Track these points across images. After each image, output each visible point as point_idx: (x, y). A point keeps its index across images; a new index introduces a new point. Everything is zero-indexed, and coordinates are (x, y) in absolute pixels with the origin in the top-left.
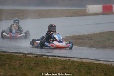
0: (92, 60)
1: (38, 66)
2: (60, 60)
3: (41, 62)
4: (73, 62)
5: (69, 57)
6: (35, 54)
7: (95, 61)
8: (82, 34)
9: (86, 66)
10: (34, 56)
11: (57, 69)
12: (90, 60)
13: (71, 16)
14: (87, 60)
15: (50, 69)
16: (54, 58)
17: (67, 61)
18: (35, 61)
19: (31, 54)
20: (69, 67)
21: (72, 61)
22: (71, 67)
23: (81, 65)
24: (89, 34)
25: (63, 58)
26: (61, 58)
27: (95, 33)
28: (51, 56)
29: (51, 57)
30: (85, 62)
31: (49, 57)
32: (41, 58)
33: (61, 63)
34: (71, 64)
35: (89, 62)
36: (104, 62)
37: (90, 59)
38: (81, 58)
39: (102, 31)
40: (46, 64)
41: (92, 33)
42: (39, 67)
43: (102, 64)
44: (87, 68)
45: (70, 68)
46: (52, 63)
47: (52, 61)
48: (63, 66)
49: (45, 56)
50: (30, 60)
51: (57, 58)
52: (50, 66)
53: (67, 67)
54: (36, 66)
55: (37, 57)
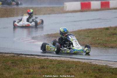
1: (16, 66)
2: (38, 58)
3: (19, 62)
4: (51, 61)
5: (47, 56)
6: (12, 53)
7: (73, 59)
9: (64, 64)
10: (11, 55)
11: (35, 68)
12: (69, 59)
13: (49, 14)
14: (66, 58)
15: (28, 68)
16: (32, 57)
17: (45, 60)
18: (13, 60)
19: (8, 53)
22: (50, 66)
23: (59, 63)
25: (41, 57)
27: (74, 30)
28: (28, 55)
29: (29, 56)
30: (64, 61)
31: (26, 56)
32: (18, 57)
33: (39, 61)
34: (49, 63)
36: (84, 60)
39: (81, 29)
40: (24, 63)
41: (71, 31)
42: (17, 66)
43: (81, 62)
44: (65, 66)
45: (48, 67)
46: (30, 62)
47: (29, 60)
48: (41, 65)
49: (23, 56)
50: (7, 60)
51: (35, 57)
52: (27, 65)
53: (45, 66)
54: (13, 66)
55: (14, 56)
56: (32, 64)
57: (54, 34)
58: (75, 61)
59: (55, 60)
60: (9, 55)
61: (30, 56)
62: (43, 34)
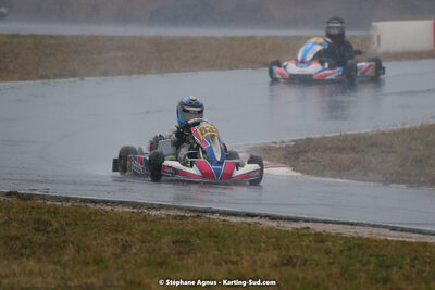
0: (394, 229)
1: (189, 254)
2: (271, 229)
3: (199, 239)
4: (321, 238)
5: (307, 221)
6: (175, 207)
8: (357, 132)
9: (371, 252)
10: (172, 213)
11: (258, 263)
12: (387, 231)
14: (375, 230)
15: (233, 263)
16: (250, 224)
17: (298, 234)
18: (178, 233)
19: (160, 207)
20: (306, 256)
21: (318, 234)
23: (350, 249)
24: (383, 133)
25: (282, 223)
26: (274, 224)
27: (407, 126)
28: (235, 214)
29: (239, 220)
30: (367, 239)
31: (228, 218)
32: (198, 221)
33: (274, 240)
34: (313, 245)
35: (383, 238)
37: (385, 227)
38: (352, 224)
39: (432, 122)
40: (220, 246)
41: (395, 128)
42: (192, 255)
43: (432, 245)
44: (373, 259)
45: (308, 263)
46: (240, 243)
47: (240, 234)
48: (284, 253)
49: (216, 216)
50: (158, 232)
51: (261, 221)
52: (232, 251)
53: (297, 257)
54: (180, 253)
55: (182, 218)
56: (250, 248)
57: (333, 139)
58: (408, 240)
59: (333, 237)
60: (163, 212)
61: (243, 219)
62: (289, 139)
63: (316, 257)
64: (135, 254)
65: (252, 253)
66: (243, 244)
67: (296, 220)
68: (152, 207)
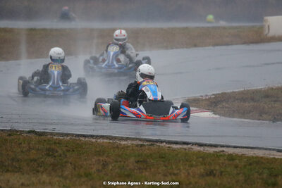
0: (279, 151)
1: (146, 169)
2: (199, 152)
3: (153, 159)
4: (231, 158)
5: (222, 146)
6: (137, 139)
8: (255, 88)
9: (264, 166)
10: (135, 142)
11: (191, 174)
12: (274, 152)
13: (227, 44)
14: (267, 152)
15: (175, 175)
16: (185, 149)
17: (217, 156)
18: (139, 156)
19: (127, 139)
20: (222, 170)
21: (230, 155)
23: (250, 164)
24: (272, 89)
25: (207, 148)
26: (201, 149)
28: (176, 143)
29: (178, 146)
30: (262, 158)
31: (171, 146)
32: (152, 147)
33: (201, 159)
34: (227, 162)
35: (272, 157)
37: (274, 150)
38: (252, 148)
40: (166, 164)
41: (279, 85)
42: (148, 170)
44: (266, 171)
45: (223, 174)
46: (180, 161)
47: (179, 156)
48: (207, 167)
49: (164, 144)
50: (126, 155)
51: (192, 147)
52: (174, 167)
53: (216, 170)
54: (140, 169)
55: (142, 145)
56: (185, 165)
57: (239, 93)
59: (239, 156)
60: (129, 142)
61: (181, 146)
62: (211, 93)
63: (228, 169)
64: (111, 170)
65: (187, 168)
66: (181, 162)
67: (216, 146)
68: (122, 139)
